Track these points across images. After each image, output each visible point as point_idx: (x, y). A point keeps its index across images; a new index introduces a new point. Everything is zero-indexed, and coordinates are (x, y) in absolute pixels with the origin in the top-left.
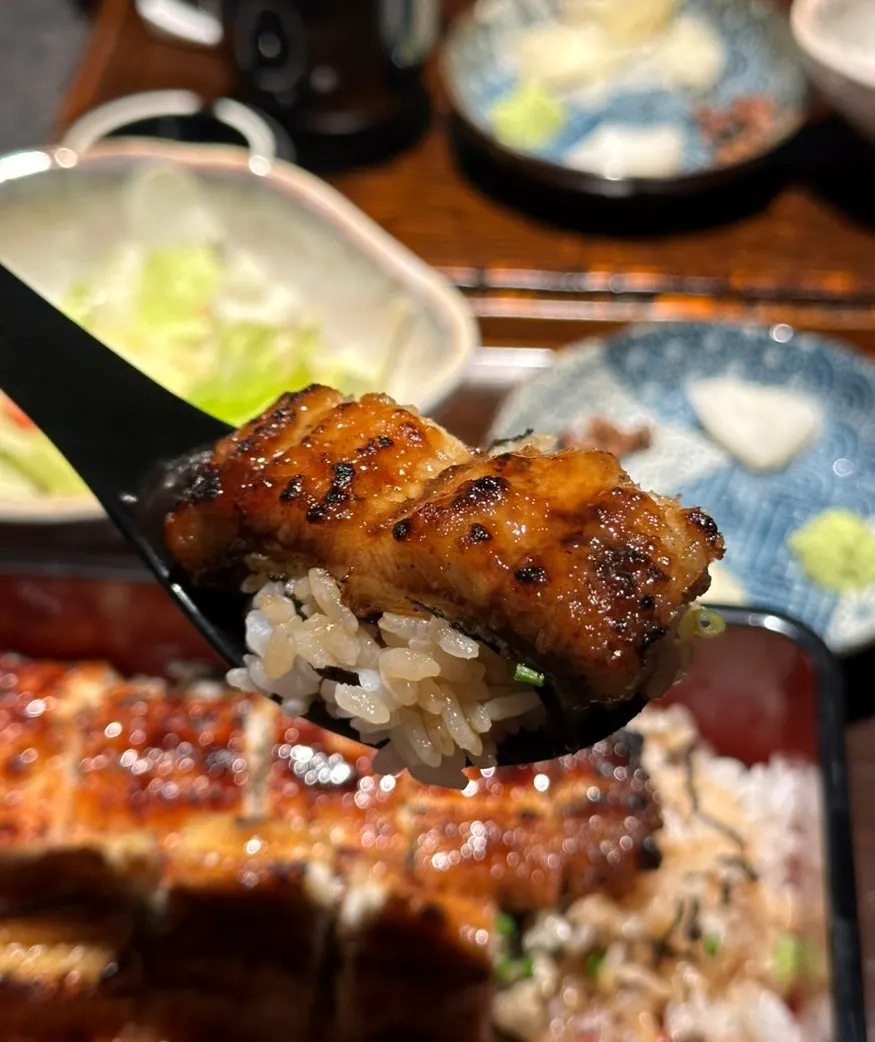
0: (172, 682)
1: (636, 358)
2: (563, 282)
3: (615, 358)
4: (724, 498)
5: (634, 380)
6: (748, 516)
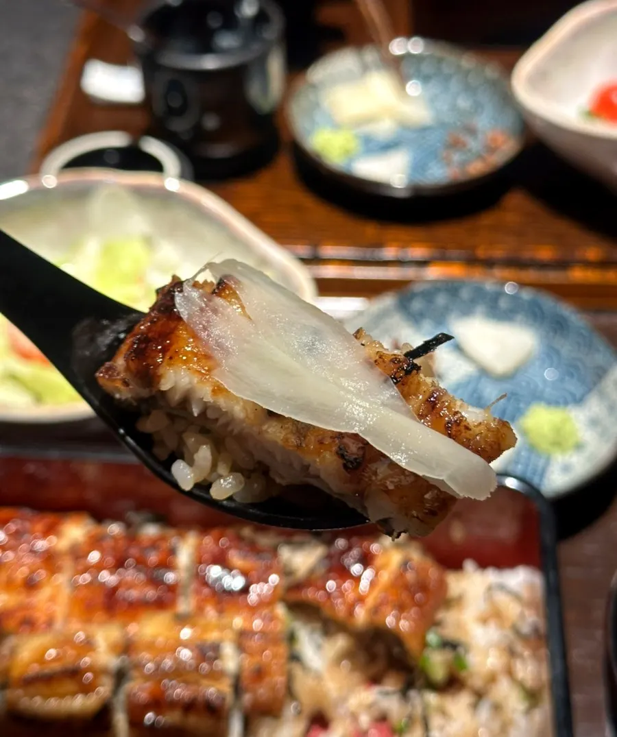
0: (129, 525)
1: (417, 305)
2: (368, 254)
3: (404, 306)
4: (475, 395)
5: (416, 319)
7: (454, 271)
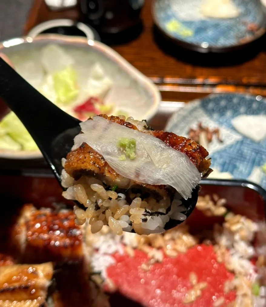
0: (53, 209)
1: (211, 105)
3: (204, 106)
5: (210, 113)
6: (248, 157)
7: (230, 89)
